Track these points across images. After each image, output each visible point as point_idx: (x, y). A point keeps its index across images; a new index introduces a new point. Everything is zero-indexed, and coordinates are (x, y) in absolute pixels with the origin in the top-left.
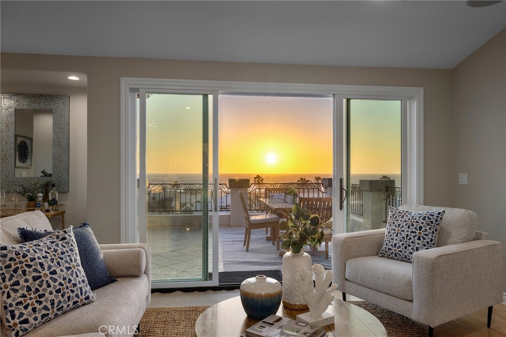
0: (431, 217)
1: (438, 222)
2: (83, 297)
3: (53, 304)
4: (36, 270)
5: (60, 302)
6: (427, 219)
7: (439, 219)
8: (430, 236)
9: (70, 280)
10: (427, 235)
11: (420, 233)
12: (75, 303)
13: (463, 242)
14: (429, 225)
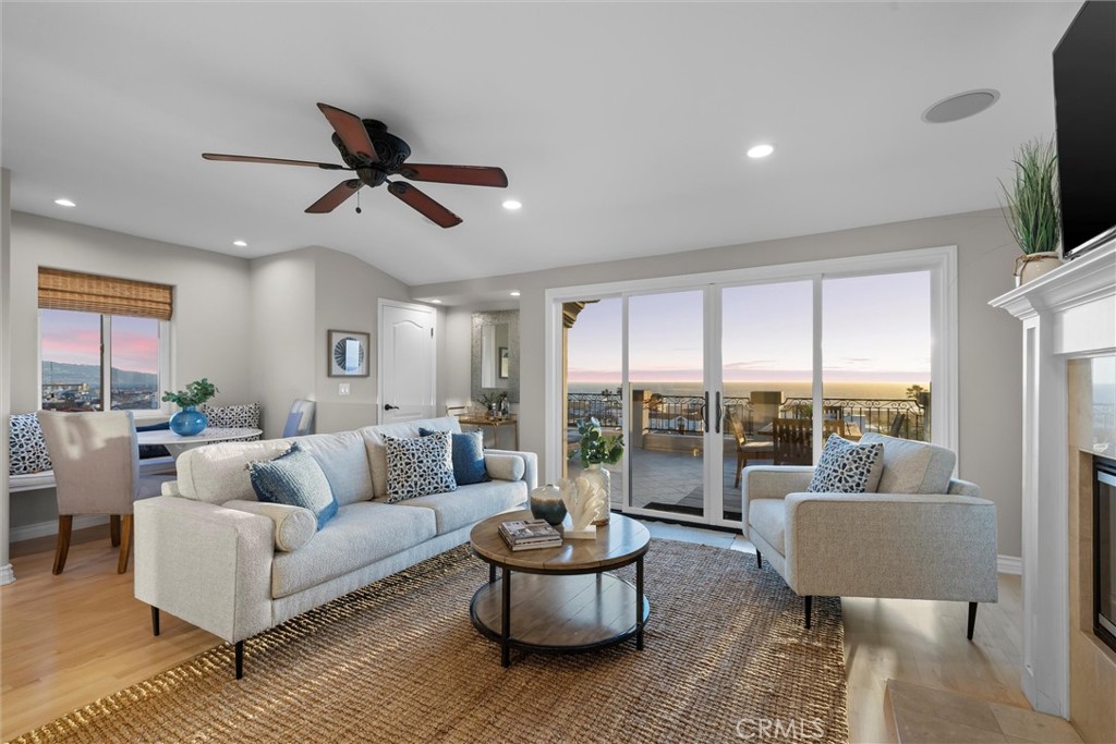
0: (861, 451)
1: (871, 460)
2: (443, 485)
3: (416, 484)
4: (408, 458)
5: (422, 485)
6: (855, 454)
7: (872, 455)
8: (856, 478)
9: (433, 470)
10: (851, 477)
11: (842, 473)
12: (435, 488)
13: (913, 493)
14: (855, 462)
